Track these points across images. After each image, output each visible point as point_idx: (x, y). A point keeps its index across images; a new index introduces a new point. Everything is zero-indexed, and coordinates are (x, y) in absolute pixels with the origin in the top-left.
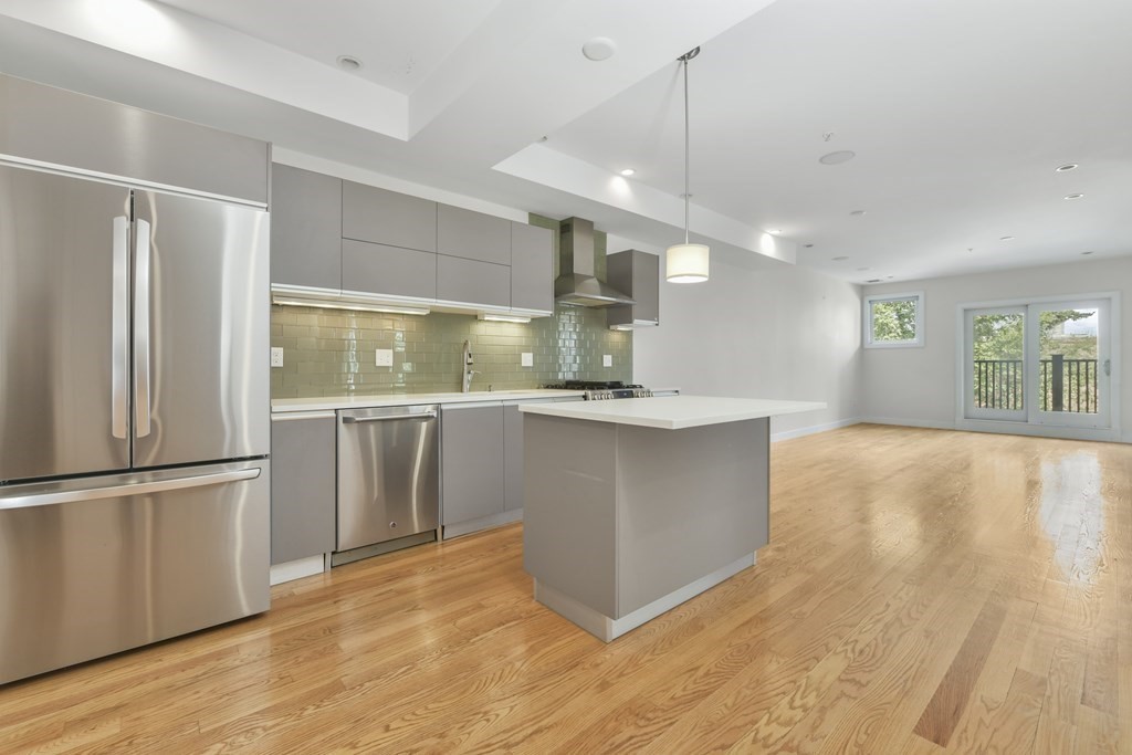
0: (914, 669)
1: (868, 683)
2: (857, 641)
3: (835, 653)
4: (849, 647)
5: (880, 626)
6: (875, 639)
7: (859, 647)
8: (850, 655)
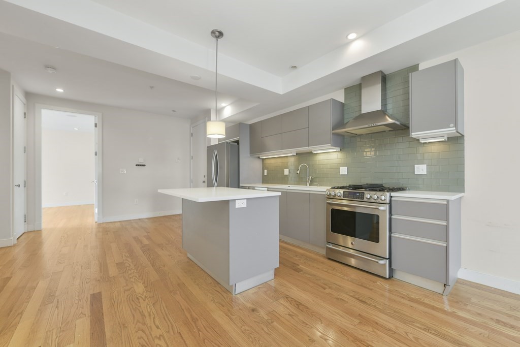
0: (116, 307)
1: (124, 293)
2: (145, 300)
3: (144, 292)
4: (143, 297)
5: (146, 314)
6: (140, 306)
7: (141, 300)
8: (139, 295)
